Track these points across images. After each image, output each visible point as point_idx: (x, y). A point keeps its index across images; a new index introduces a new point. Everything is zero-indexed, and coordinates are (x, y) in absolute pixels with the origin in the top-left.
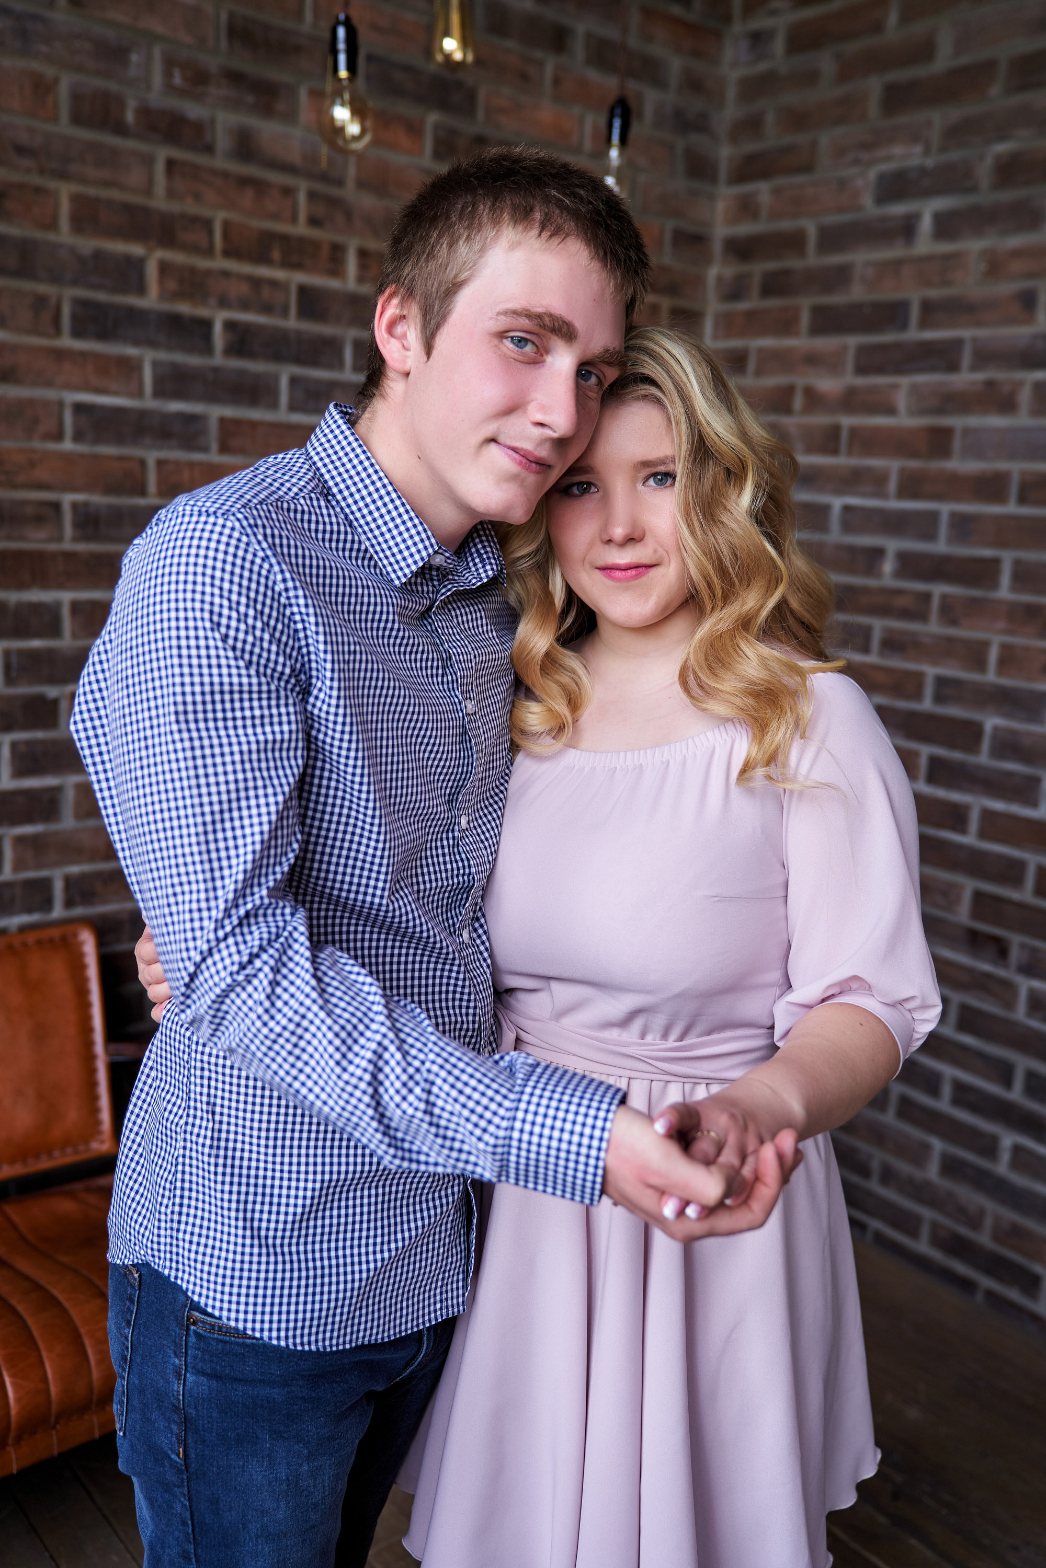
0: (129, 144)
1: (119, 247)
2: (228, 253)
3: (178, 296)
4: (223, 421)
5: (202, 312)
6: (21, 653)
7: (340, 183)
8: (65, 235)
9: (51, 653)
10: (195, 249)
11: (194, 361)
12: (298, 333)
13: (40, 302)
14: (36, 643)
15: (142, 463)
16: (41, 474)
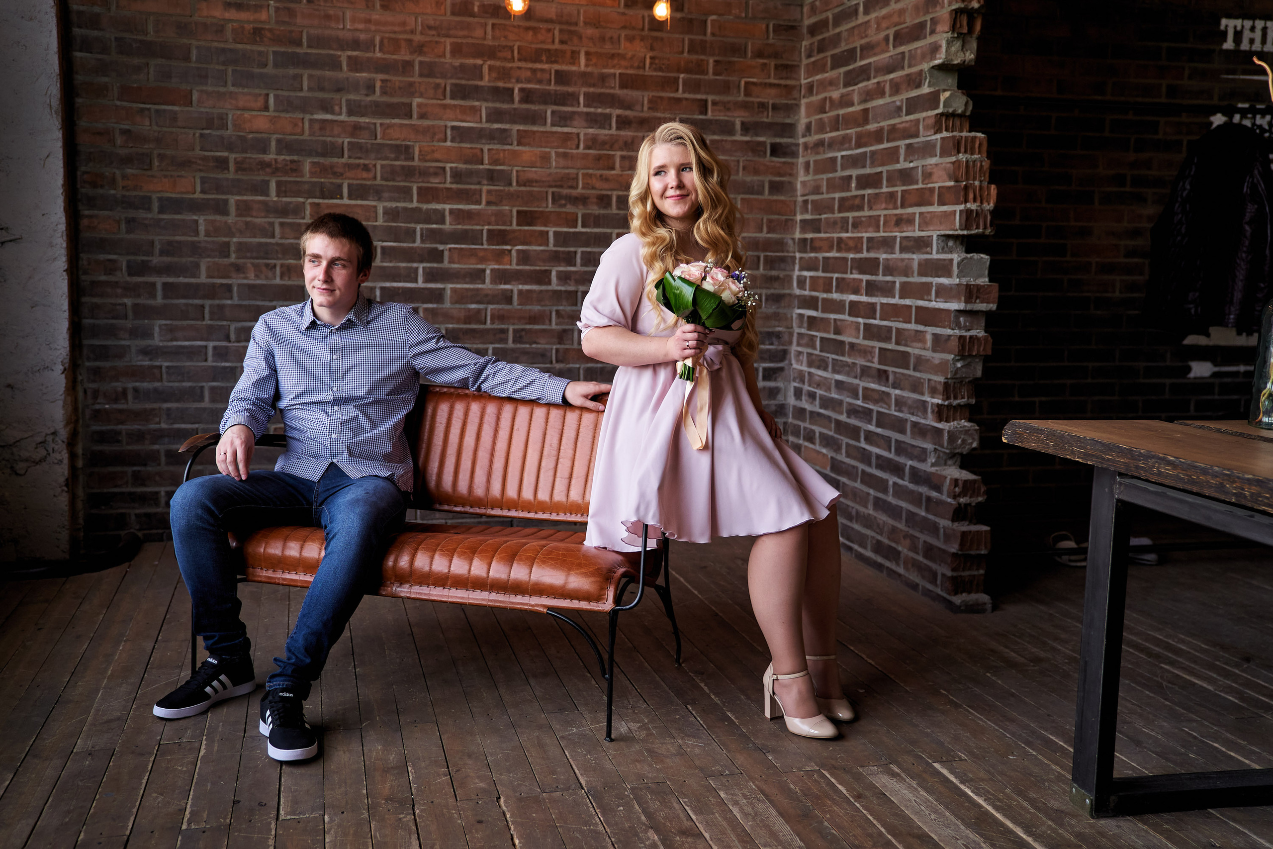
0: (476, 20)
1: (470, 61)
2: (520, 60)
3: (498, 79)
4: (518, 131)
5: (510, 85)
6: (427, 229)
7: (576, 24)
8: (448, 59)
9: (440, 229)
10: (505, 59)
11: (505, 106)
12: (556, 91)
13: (437, 86)
14: (434, 226)
15: (482, 150)
16: (437, 155)
